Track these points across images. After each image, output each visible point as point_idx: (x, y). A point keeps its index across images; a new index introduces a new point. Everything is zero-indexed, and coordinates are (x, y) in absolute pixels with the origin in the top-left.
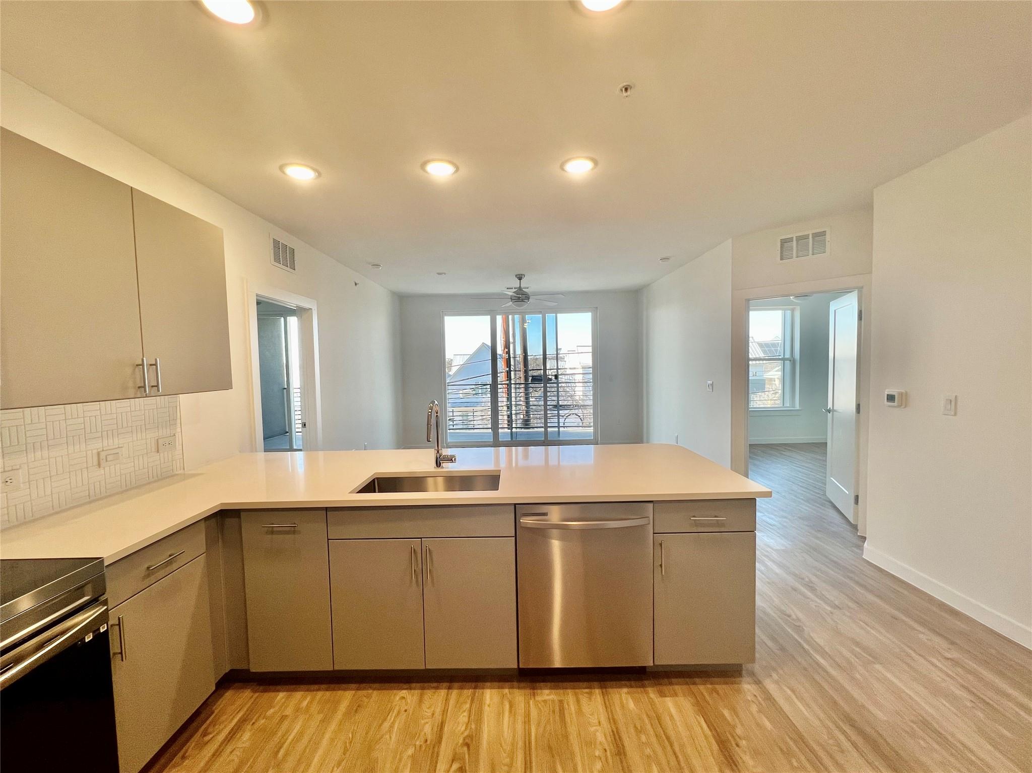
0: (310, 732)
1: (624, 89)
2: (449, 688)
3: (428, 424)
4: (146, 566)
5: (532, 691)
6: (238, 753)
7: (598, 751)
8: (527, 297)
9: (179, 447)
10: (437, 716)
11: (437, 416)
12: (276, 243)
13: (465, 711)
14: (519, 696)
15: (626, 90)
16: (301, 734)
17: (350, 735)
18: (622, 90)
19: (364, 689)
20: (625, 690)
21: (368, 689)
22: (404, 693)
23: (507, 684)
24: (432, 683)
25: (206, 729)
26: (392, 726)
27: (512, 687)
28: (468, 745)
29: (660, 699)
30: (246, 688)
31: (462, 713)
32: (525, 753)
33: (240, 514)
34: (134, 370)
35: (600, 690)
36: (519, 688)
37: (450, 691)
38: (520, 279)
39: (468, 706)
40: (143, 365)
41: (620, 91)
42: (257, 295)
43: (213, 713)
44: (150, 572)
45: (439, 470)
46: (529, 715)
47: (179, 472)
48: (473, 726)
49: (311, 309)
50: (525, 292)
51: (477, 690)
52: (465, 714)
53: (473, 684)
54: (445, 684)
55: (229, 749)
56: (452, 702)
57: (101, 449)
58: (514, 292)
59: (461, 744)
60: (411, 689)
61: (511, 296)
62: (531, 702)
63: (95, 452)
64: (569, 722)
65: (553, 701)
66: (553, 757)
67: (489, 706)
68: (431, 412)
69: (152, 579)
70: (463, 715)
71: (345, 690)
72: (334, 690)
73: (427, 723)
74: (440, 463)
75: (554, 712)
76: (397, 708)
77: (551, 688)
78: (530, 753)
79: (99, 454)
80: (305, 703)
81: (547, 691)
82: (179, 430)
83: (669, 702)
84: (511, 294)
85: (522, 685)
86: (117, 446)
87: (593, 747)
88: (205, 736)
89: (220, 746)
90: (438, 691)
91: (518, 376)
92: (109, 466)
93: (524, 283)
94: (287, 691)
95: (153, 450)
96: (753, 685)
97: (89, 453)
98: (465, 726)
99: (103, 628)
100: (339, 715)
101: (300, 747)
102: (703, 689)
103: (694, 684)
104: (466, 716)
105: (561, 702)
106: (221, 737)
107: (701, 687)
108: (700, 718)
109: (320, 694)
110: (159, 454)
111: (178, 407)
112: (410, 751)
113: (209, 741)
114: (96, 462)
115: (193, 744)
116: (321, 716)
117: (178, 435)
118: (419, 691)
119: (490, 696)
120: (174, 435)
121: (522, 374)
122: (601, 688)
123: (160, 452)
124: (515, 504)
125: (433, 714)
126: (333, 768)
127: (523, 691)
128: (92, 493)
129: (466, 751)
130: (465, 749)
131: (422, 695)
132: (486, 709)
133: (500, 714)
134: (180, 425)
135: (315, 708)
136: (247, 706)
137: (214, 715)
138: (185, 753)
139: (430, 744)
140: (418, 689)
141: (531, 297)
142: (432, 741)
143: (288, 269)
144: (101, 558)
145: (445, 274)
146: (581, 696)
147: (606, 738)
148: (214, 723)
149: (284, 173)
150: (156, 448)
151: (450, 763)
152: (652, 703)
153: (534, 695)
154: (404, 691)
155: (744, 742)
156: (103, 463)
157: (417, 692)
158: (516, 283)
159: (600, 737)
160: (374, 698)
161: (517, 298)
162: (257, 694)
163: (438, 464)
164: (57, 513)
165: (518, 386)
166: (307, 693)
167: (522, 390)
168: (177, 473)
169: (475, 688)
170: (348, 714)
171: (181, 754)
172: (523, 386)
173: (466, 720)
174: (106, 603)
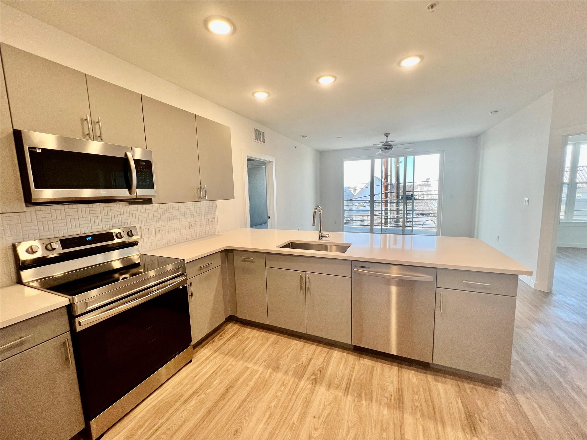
0: (257, 346)
1: (430, 7)
2: (318, 345)
3: (313, 217)
4: (200, 266)
5: (358, 358)
6: (231, 346)
7: (387, 394)
8: (391, 147)
9: (216, 223)
10: (310, 356)
11: (320, 213)
12: (256, 131)
13: (322, 357)
14: (351, 358)
15: (432, 7)
16: (253, 346)
17: (272, 352)
18: (429, 8)
19: (281, 336)
20: (413, 372)
21: (282, 336)
22: (296, 342)
23: (346, 351)
24: (310, 341)
25: (222, 334)
26: (289, 353)
27: (348, 353)
28: (321, 371)
29: (435, 383)
30: (236, 324)
31: (321, 357)
32: (347, 383)
33: (233, 252)
34: (198, 190)
35: (397, 368)
36: (352, 355)
37: (318, 347)
38: (387, 136)
39: (325, 355)
40: (200, 188)
41: (428, 8)
42: (247, 156)
43: (224, 329)
44: (201, 269)
45: (321, 241)
46: (354, 368)
47: (216, 233)
48: (325, 364)
49: (272, 161)
50: (390, 144)
51: (331, 350)
52: (323, 358)
53: (329, 347)
54: (316, 344)
55: (228, 343)
56: (317, 352)
58: (382, 145)
59: (318, 370)
60: (300, 341)
61: (381, 147)
62: (357, 363)
63: (188, 222)
64: (375, 376)
65: (369, 365)
66: (361, 389)
67: (335, 358)
68: (315, 211)
69: (202, 271)
70: (321, 358)
71: (273, 334)
72: (268, 333)
73: (304, 357)
74: (321, 238)
75: (368, 370)
76: (293, 347)
77: (369, 359)
78: (350, 384)
79: (189, 223)
80: (256, 335)
81: (366, 360)
82: (216, 216)
83: (440, 385)
84: (381, 146)
85: (354, 353)
86: (195, 221)
87: (385, 392)
88: (221, 337)
89: (225, 341)
90: (312, 345)
91: (392, 196)
92: (193, 228)
93: (390, 139)
94: (251, 329)
95: (207, 224)
96: (507, 395)
97: (186, 223)
98: (321, 363)
99: (185, 285)
100: (268, 343)
101: (253, 350)
102: (467, 386)
103: (462, 382)
104: (322, 359)
105: (373, 367)
106: (226, 339)
107: (466, 385)
108: (458, 399)
109: (263, 333)
110: (209, 225)
111: (216, 206)
112: (295, 365)
113: (222, 339)
114: (188, 226)
115: (217, 338)
116: (262, 342)
117: (216, 218)
118: (304, 343)
119: (337, 354)
120: (215, 218)
121: (395, 194)
122: (398, 367)
124: (352, 261)
125: (308, 354)
126: (263, 362)
127: (353, 357)
128: (187, 238)
129: (319, 373)
130: (319, 372)
131: (305, 345)
132: (333, 359)
133: (339, 363)
134: (217, 214)
135: (259, 338)
136: (236, 330)
137: (224, 330)
138: (214, 340)
139: (304, 365)
140: (303, 342)
141: (394, 146)
142: (305, 364)
143: (262, 143)
144: (184, 259)
145: (341, 137)
146: (385, 368)
147: (394, 390)
148: (224, 333)
149: (255, 97)
151: (311, 375)
152: (428, 382)
153: (359, 360)
154: (297, 341)
155: (486, 421)
156: (190, 226)
157: (302, 343)
158: (384, 139)
159: (390, 388)
160: (284, 340)
161: (384, 148)
162: (240, 327)
163: (320, 238)
165: (392, 201)
166: (258, 331)
167: (395, 204)
169: (330, 349)
170: (272, 344)
171: (212, 341)
172: (395, 201)
173: (322, 360)
174: (186, 276)
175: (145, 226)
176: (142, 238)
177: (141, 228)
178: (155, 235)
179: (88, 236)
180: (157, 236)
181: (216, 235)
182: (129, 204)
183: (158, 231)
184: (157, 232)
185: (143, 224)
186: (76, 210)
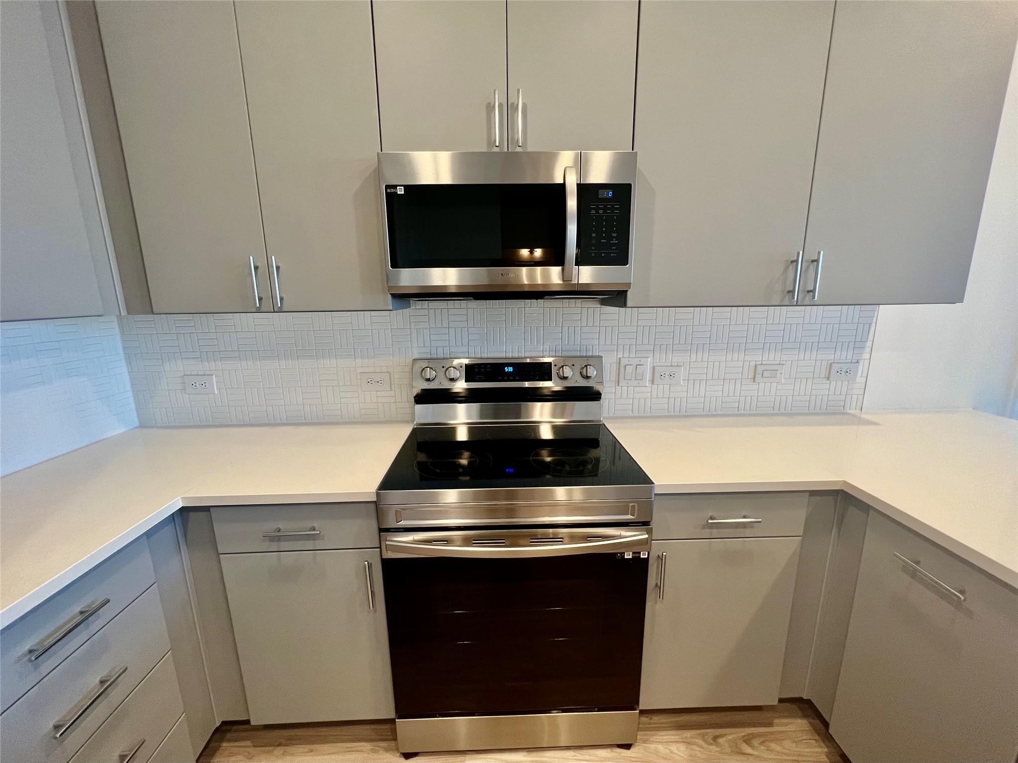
9: (860, 380)
34: (788, 268)
40: (798, 261)
47: (852, 411)
57: (760, 363)
63: (753, 364)
79: (756, 366)
82: (866, 356)
86: (778, 363)
92: (765, 383)
95: (823, 375)
97: (747, 364)
99: (645, 554)
110: (829, 382)
111: (873, 325)
113: (747, 754)
114: (751, 376)
117: (864, 363)
120: (858, 362)
123: (831, 378)
128: (742, 405)
134: (870, 349)
150: (827, 374)
156: (758, 377)
164: (707, 416)
168: (849, 411)
174: (650, 532)
175: (629, 357)
176: (618, 385)
177: (619, 363)
178: (650, 382)
179: (508, 365)
180: (655, 387)
181: (849, 414)
182: (602, 305)
183: (659, 375)
184: (657, 376)
185: (626, 355)
186: (464, 312)
